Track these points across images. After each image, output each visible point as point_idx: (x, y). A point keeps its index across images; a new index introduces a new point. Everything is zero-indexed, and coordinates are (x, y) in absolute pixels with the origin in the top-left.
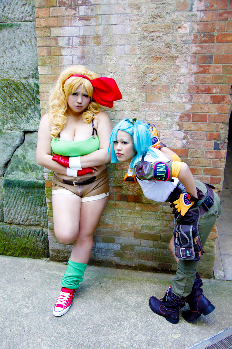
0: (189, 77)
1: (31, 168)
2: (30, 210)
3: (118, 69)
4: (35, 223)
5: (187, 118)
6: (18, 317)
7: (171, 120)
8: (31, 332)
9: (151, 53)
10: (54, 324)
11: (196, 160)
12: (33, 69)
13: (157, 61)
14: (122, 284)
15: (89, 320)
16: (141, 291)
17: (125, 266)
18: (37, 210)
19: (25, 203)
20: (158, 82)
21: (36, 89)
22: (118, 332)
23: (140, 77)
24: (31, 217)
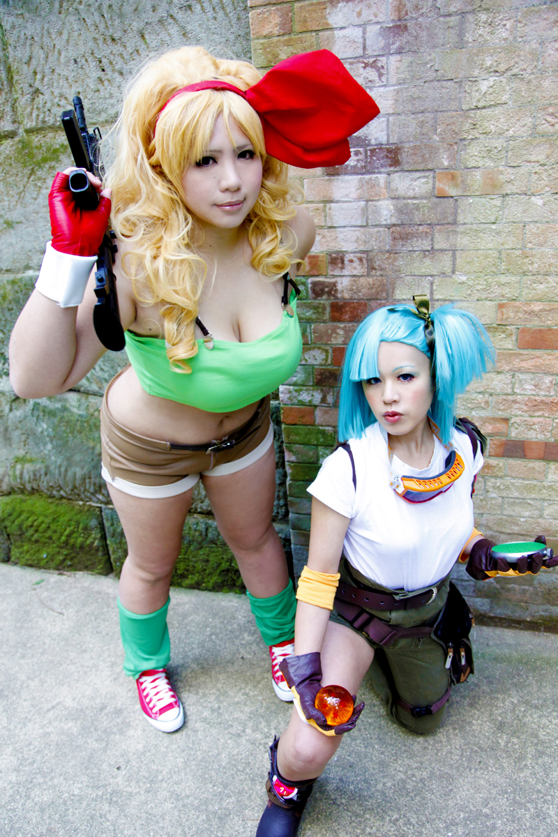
17: (505, 619)
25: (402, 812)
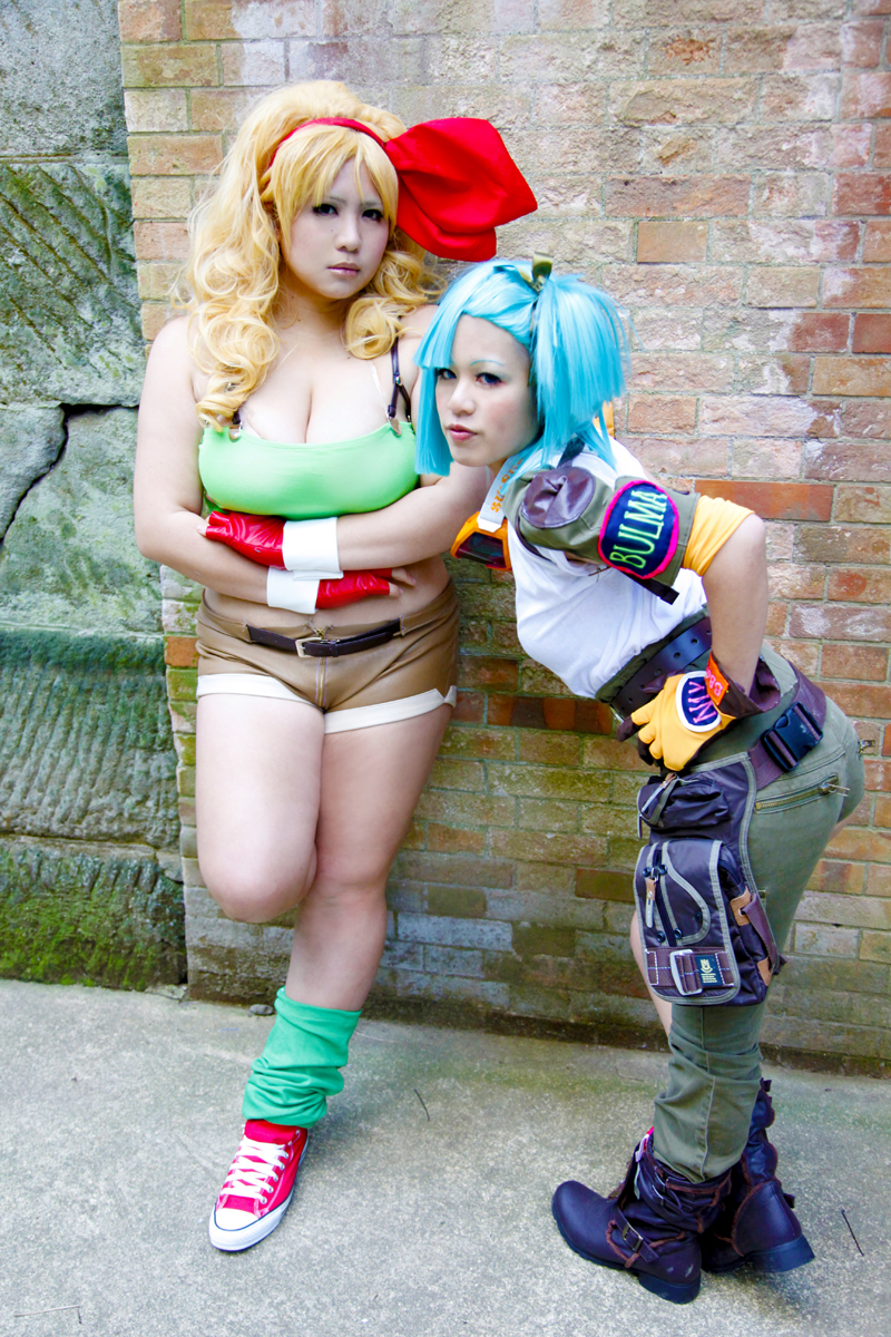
0: (844, 134)
1: (98, 578)
2: (98, 770)
3: (503, 102)
4: (120, 829)
5: (827, 335)
6: (50, 1253)
7: (752, 348)
8: (112, 1323)
9: (664, 21)
10: (215, 1285)
11: (871, 533)
12: (100, 106)
13: (688, 61)
14: (523, 1107)
15: (372, 1268)
16: (609, 1136)
17: (535, 1020)
18: (129, 771)
19: (73, 735)
20: (693, 162)
21: (116, 206)
22: (510, 1322)
23: (609, 143)
24: (101, 801)
25: (294, 1293)
